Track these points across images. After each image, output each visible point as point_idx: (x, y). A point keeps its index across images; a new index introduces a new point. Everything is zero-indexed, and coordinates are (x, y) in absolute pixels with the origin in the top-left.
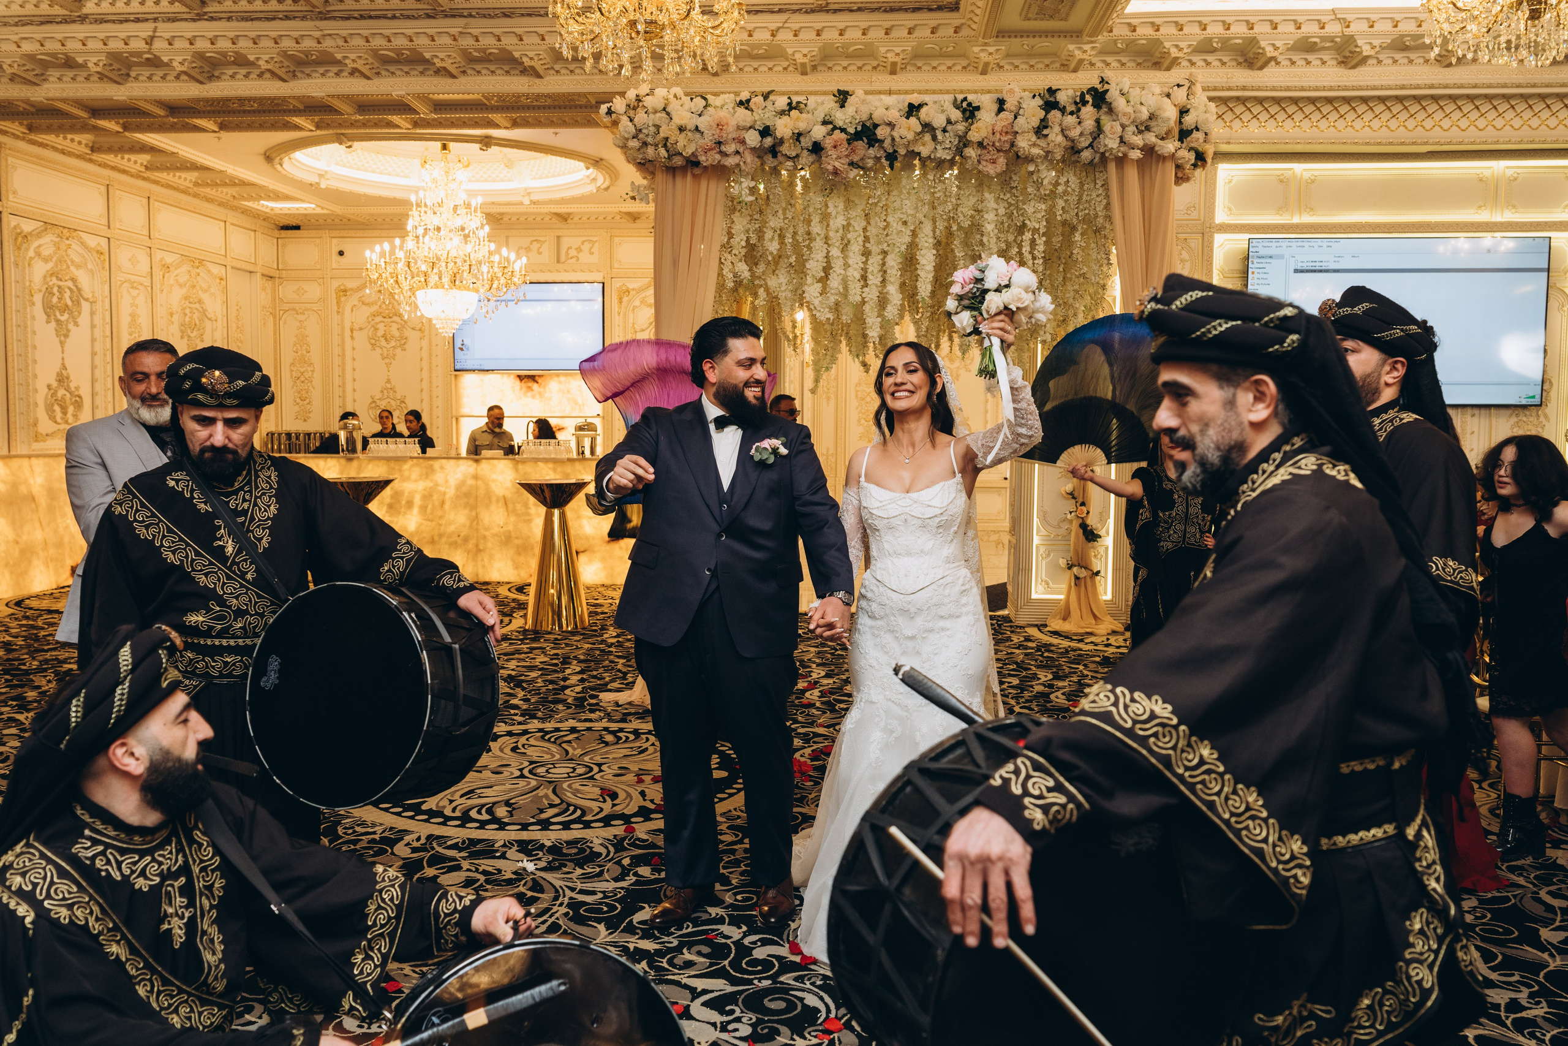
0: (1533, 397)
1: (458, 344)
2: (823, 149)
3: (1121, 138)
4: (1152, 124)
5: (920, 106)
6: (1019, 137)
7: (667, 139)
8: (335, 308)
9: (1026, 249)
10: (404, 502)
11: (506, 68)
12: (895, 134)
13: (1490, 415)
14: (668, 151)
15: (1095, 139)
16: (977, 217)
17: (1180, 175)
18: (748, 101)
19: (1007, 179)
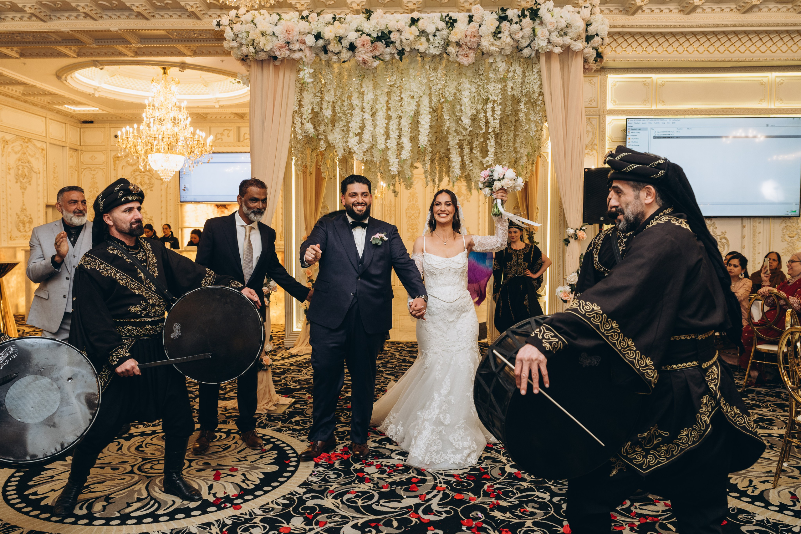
0: (795, 212)
1: (182, 187)
2: (356, 47)
3: (549, 39)
4: (569, 30)
5: (418, 19)
6: (482, 39)
7: (254, 40)
9: (489, 113)
11: (179, 14)
12: (403, 37)
13: (769, 223)
14: (255, 48)
15: (532, 41)
16: (458, 94)
17: (586, 67)
18: (307, 17)
19: (477, 69)
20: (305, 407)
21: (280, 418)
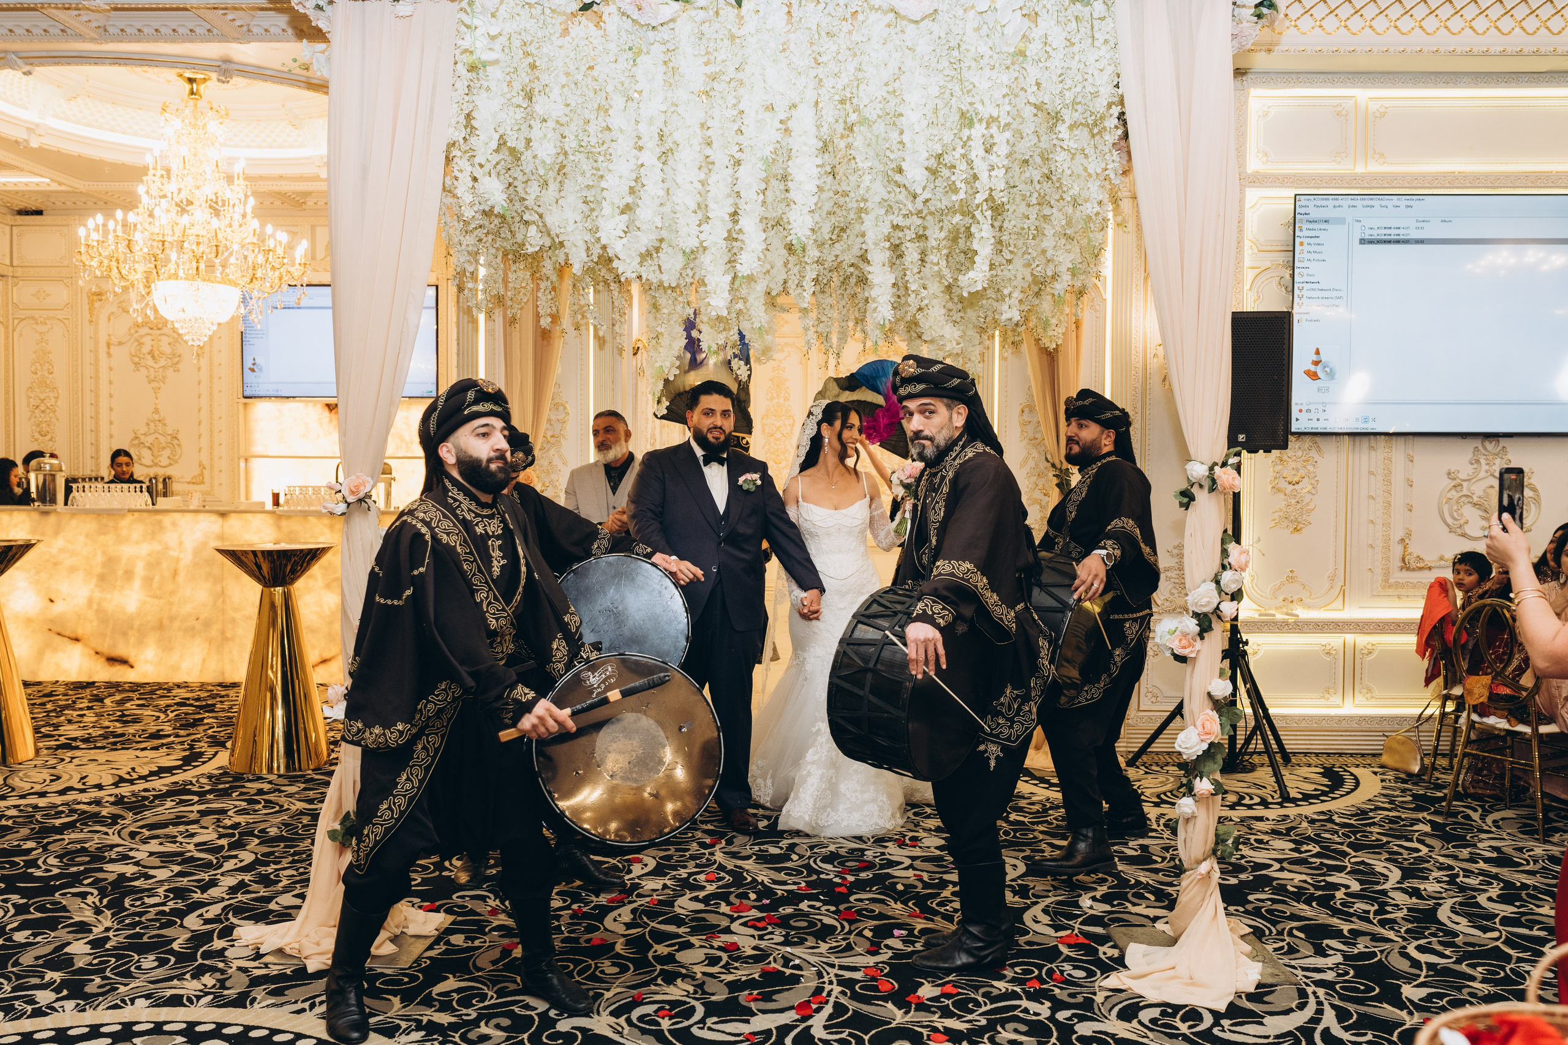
1: (248, 364)
8: (87, 317)
10: (120, 573)
19: (943, 35)
20: (477, 943)
21: (399, 982)
